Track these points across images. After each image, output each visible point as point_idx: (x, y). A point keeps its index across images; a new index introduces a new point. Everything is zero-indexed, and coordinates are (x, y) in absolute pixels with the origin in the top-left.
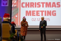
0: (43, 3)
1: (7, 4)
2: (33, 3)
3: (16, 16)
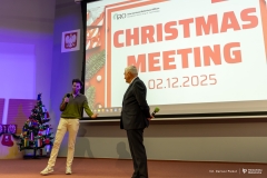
0: (186, 23)
1: (76, 43)
2: (151, 28)
3: (99, 78)
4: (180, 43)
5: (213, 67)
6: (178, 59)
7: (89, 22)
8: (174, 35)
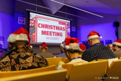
0: (54, 26)
1: (24, 22)
2: (47, 25)
3: (34, 34)
6: (52, 33)
7: (31, 18)
8: (52, 29)
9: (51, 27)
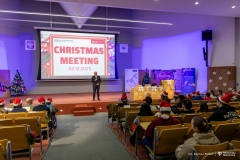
1: (33, 47)
2: (70, 48)
3: (48, 64)
4: (80, 55)
5: (90, 65)
6: (79, 61)
7: (42, 40)
8: (79, 52)
9: (76, 50)
